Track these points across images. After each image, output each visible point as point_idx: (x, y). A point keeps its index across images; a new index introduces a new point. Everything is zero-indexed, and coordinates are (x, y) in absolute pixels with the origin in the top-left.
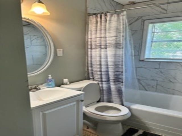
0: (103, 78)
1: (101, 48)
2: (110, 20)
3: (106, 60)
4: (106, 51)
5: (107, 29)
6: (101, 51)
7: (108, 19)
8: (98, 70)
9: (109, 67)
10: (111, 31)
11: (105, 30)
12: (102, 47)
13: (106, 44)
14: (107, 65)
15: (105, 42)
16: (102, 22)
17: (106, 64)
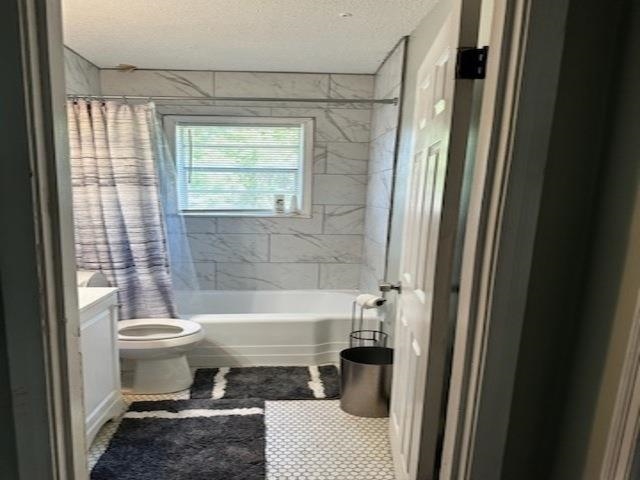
0: (115, 260)
1: (100, 185)
2: (116, 118)
3: (117, 213)
4: (116, 193)
5: (110, 139)
6: (99, 192)
7: (110, 114)
8: (101, 240)
9: (128, 230)
10: (122, 145)
11: (107, 140)
12: (101, 181)
13: (112, 174)
14: (123, 226)
15: (108, 170)
16: (95, 120)
17: (117, 224)
